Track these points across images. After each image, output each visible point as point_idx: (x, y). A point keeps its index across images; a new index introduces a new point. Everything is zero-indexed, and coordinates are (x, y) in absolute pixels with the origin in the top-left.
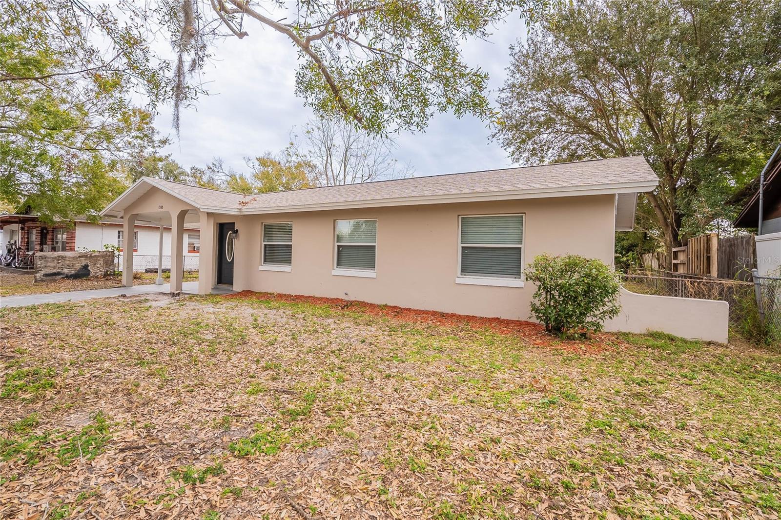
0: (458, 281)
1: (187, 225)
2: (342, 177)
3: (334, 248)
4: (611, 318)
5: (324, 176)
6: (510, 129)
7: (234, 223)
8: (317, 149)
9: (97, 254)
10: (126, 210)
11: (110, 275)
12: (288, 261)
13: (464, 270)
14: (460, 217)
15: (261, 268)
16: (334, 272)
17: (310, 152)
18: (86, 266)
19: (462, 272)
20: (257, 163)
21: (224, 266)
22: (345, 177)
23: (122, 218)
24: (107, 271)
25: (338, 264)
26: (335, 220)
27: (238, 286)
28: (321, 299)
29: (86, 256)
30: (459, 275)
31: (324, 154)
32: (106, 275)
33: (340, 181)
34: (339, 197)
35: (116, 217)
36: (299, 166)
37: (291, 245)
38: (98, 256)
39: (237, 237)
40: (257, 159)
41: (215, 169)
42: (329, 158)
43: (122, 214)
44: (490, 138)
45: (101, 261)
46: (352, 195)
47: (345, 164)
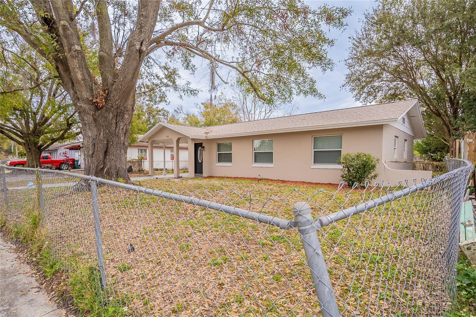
0: (312, 167)
1: (181, 145)
2: (253, 112)
3: (253, 154)
4: (374, 179)
5: (242, 112)
6: (353, 81)
7: (202, 143)
8: (237, 95)
9: (135, 160)
10: (149, 139)
11: (141, 171)
12: (230, 161)
13: (315, 162)
14: (313, 137)
15: (216, 165)
16: (253, 165)
17: (233, 97)
18: (131, 167)
19: (314, 163)
20: (202, 107)
21: (197, 165)
22: (255, 112)
23: (147, 142)
24: (140, 169)
25: (255, 162)
26: (253, 140)
27: (205, 174)
28: (247, 178)
29: (131, 162)
30: (313, 164)
31: (242, 99)
32: (139, 171)
33: (252, 114)
34: (254, 128)
35: (144, 142)
36: (226, 105)
37: (231, 153)
38: (135, 162)
39: (204, 150)
40: (202, 104)
41: (178, 111)
42: (245, 101)
43: (147, 140)
44: (342, 87)
45: (137, 164)
46: (261, 127)
47: (255, 104)
